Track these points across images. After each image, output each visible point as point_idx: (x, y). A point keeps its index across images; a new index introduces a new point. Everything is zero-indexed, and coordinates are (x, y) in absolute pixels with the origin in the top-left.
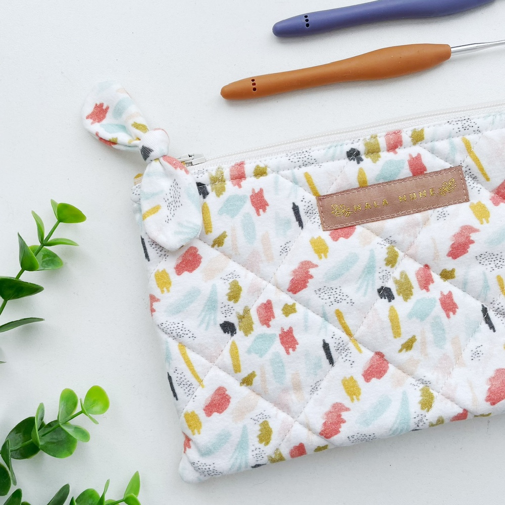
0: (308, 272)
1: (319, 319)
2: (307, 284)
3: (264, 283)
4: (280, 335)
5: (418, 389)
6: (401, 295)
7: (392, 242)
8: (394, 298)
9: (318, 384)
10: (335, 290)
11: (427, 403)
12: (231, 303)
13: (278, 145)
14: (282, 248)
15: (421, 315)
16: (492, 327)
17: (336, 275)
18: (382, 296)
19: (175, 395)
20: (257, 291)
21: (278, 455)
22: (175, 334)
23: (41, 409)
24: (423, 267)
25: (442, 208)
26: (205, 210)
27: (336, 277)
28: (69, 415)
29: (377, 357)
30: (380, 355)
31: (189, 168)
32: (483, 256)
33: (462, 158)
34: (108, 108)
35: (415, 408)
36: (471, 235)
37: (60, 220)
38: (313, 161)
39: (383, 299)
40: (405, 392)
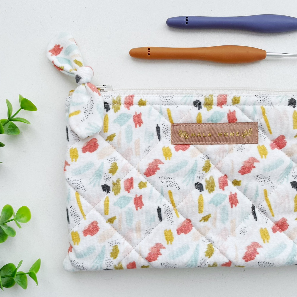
0: (157, 166)
1: (159, 194)
2: (156, 173)
3: (132, 167)
4: (134, 198)
5: (206, 244)
6: (208, 189)
7: (209, 158)
8: (203, 190)
9: (150, 230)
10: (171, 179)
11: (210, 253)
12: (110, 175)
13: (156, 90)
14: (146, 149)
15: (216, 203)
16: (255, 218)
17: (174, 170)
18: (197, 188)
19: (68, 221)
20: (126, 171)
21: (120, 266)
22: (74, 186)
24: (223, 176)
25: (242, 144)
26: (106, 119)
27: (172, 171)
28: (7, 220)
29: (187, 222)
30: (189, 221)
31: (102, 93)
32: (258, 177)
33: (258, 118)
34: (62, 48)
35: (202, 254)
36: (254, 163)
37: (22, 108)
38: (173, 103)
39: (197, 189)
40: (198, 244)
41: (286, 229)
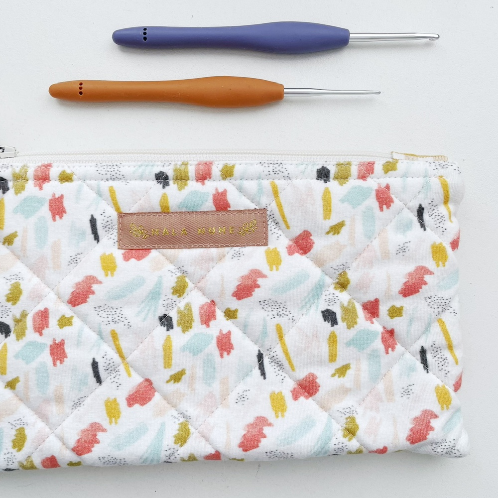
0: (91, 287)
1: (94, 336)
2: (88, 299)
3: (48, 290)
4: (51, 346)
5: (178, 422)
6: (181, 326)
7: (184, 272)
8: (172, 328)
9: (81, 400)
10: (115, 310)
11: (182, 438)
12: (9, 304)
14: (72, 258)
15: (194, 350)
16: (263, 374)
17: (119, 295)
18: (162, 324)
20: (38, 297)
21: (29, 463)
24: (209, 302)
25: (240, 248)
27: (117, 297)
29: (146, 384)
30: (149, 381)
32: (266, 302)
33: (266, 201)
35: (168, 441)
36: (258, 279)
38: (121, 177)
39: (163, 326)
40: (164, 423)
41: (316, 392)
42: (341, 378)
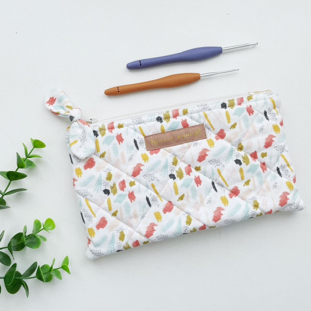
0: (140, 168)
1: (145, 188)
2: (140, 173)
3: (122, 173)
4: (128, 194)
5: (185, 216)
6: (179, 177)
7: (175, 155)
8: (176, 178)
9: (144, 215)
10: (151, 175)
11: (189, 222)
12: (108, 181)
13: (128, 115)
14: (130, 158)
15: (187, 186)
16: (216, 190)
19: (84, 221)
20: (119, 176)
21: (127, 246)
22: (83, 195)
23: (25, 228)
24: (188, 166)
25: (196, 141)
26: (97, 142)
27: (151, 170)
29: (169, 203)
30: (170, 202)
31: (90, 125)
32: (211, 161)
33: (203, 121)
34: (56, 99)
35: (184, 224)
36: (206, 152)
37: (35, 147)
38: (143, 122)
39: (171, 178)
40: (180, 217)
41: (239, 193)
42: (248, 186)
